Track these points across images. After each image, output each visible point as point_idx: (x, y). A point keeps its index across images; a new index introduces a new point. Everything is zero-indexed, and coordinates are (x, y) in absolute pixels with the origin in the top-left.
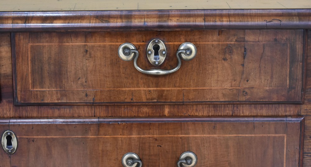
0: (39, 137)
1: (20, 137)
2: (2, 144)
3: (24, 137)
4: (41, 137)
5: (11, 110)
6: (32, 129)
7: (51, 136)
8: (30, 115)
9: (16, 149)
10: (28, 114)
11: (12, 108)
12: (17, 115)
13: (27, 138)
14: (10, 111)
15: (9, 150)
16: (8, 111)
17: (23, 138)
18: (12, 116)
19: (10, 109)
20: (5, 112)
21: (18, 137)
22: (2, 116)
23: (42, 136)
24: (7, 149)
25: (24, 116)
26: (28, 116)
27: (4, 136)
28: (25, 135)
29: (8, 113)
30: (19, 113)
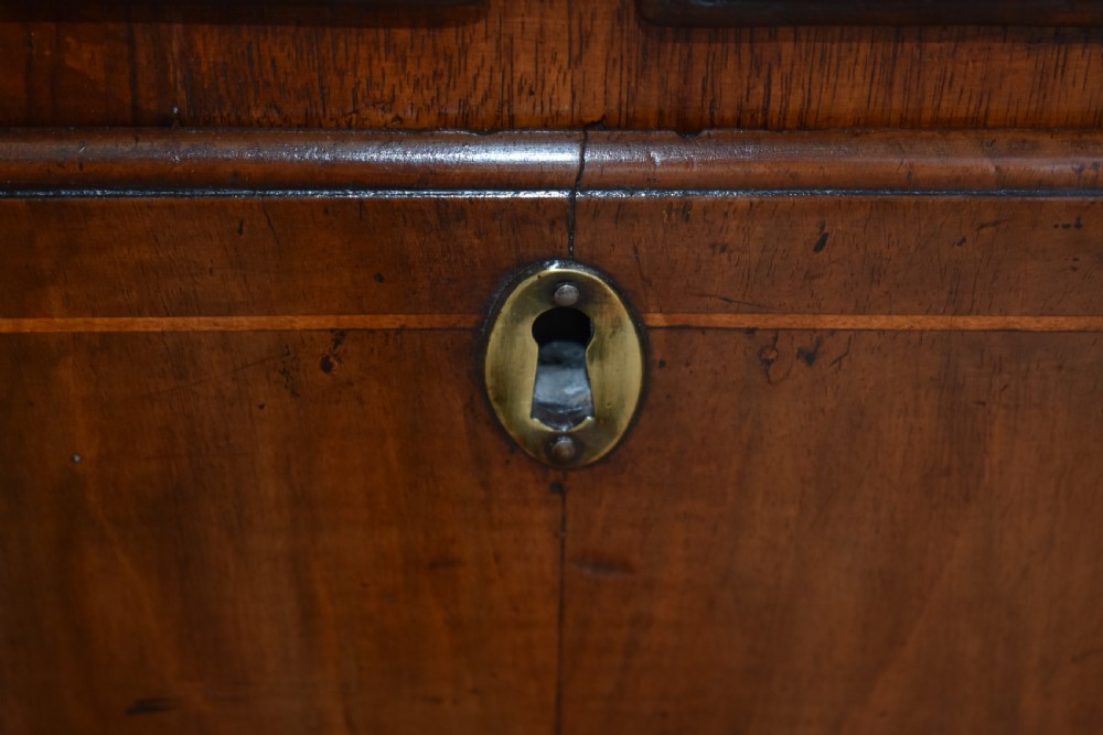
0: (880, 322)
1: (680, 318)
2: (489, 381)
3: (722, 319)
4: (901, 322)
5: (597, 50)
6: (820, 246)
7: (1004, 313)
8: (795, 103)
9: (624, 423)
10: (776, 91)
11: (602, 29)
12: (651, 97)
13: (751, 331)
14: (576, 61)
15: (555, 437)
16: (563, 57)
17: (703, 330)
18: (594, 112)
19: (585, 39)
20: (524, 66)
21: (657, 319)
22: (492, 106)
23: (904, 313)
24: (536, 423)
25: (729, 114)
26: (775, 106)
27: (517, 319)
28: (728, 304)
29: (553, 76)
30: (673, 82)
